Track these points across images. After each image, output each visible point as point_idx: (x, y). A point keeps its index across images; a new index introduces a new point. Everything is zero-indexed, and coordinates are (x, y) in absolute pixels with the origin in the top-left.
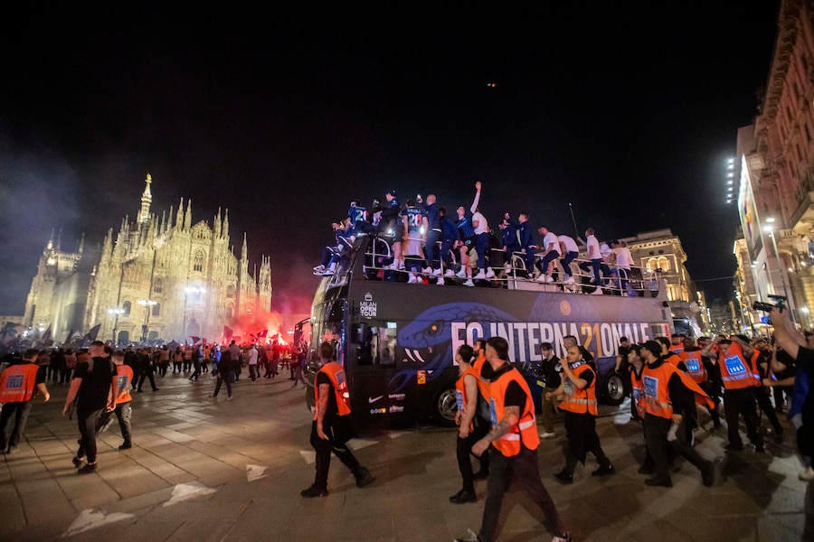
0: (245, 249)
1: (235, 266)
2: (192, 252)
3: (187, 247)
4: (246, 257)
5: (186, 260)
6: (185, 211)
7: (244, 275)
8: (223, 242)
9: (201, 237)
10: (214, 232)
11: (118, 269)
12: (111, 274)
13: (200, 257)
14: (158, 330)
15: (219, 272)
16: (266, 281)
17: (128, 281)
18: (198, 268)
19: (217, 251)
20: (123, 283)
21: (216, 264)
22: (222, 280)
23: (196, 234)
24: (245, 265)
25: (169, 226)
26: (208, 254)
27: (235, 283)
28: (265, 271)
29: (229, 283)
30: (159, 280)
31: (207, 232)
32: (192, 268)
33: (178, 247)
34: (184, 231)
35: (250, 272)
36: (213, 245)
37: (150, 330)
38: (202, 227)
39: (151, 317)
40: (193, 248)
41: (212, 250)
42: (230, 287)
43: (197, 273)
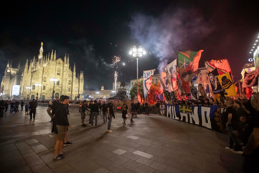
0: (75, 68)
1: (71, 74)
2: (56, 69)
3: (55, 67)
4: (75, 71)
5: (54, 71)
6: (54, 54)
7: (75, 77)
8: (67, 65)
9: (59, 63)
10: (64, 62)
11: (30, 73)
12: (28, 75)
13: (59, 70)
14: (45, 95)
15: (66, 76)
16: (82, 79)
17: (34, 78)
18: (59, 74)
19: (65, 69)
20: (32, 79)
21: (65, 73)
22: (67, 78)
23: (58, 63)
24: (75, 74)
25: (48, 59)
26: (62, 69)
27: (71, 80)
28: (82, 76)
29: (69, 79)
30: (45, 78)
31: (61, 62)
32: (56, 74)
33: (51, 67)
34: (53, 61)
35: (77, 76)
36: (63, 66)
37: (42, 95)
38: (60, 60)
39: (42, 90)
40: (57, 67)
41: (63, 68)
42: (70, 81)
43: (58, 76)
